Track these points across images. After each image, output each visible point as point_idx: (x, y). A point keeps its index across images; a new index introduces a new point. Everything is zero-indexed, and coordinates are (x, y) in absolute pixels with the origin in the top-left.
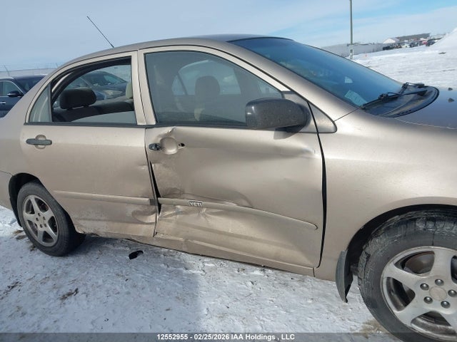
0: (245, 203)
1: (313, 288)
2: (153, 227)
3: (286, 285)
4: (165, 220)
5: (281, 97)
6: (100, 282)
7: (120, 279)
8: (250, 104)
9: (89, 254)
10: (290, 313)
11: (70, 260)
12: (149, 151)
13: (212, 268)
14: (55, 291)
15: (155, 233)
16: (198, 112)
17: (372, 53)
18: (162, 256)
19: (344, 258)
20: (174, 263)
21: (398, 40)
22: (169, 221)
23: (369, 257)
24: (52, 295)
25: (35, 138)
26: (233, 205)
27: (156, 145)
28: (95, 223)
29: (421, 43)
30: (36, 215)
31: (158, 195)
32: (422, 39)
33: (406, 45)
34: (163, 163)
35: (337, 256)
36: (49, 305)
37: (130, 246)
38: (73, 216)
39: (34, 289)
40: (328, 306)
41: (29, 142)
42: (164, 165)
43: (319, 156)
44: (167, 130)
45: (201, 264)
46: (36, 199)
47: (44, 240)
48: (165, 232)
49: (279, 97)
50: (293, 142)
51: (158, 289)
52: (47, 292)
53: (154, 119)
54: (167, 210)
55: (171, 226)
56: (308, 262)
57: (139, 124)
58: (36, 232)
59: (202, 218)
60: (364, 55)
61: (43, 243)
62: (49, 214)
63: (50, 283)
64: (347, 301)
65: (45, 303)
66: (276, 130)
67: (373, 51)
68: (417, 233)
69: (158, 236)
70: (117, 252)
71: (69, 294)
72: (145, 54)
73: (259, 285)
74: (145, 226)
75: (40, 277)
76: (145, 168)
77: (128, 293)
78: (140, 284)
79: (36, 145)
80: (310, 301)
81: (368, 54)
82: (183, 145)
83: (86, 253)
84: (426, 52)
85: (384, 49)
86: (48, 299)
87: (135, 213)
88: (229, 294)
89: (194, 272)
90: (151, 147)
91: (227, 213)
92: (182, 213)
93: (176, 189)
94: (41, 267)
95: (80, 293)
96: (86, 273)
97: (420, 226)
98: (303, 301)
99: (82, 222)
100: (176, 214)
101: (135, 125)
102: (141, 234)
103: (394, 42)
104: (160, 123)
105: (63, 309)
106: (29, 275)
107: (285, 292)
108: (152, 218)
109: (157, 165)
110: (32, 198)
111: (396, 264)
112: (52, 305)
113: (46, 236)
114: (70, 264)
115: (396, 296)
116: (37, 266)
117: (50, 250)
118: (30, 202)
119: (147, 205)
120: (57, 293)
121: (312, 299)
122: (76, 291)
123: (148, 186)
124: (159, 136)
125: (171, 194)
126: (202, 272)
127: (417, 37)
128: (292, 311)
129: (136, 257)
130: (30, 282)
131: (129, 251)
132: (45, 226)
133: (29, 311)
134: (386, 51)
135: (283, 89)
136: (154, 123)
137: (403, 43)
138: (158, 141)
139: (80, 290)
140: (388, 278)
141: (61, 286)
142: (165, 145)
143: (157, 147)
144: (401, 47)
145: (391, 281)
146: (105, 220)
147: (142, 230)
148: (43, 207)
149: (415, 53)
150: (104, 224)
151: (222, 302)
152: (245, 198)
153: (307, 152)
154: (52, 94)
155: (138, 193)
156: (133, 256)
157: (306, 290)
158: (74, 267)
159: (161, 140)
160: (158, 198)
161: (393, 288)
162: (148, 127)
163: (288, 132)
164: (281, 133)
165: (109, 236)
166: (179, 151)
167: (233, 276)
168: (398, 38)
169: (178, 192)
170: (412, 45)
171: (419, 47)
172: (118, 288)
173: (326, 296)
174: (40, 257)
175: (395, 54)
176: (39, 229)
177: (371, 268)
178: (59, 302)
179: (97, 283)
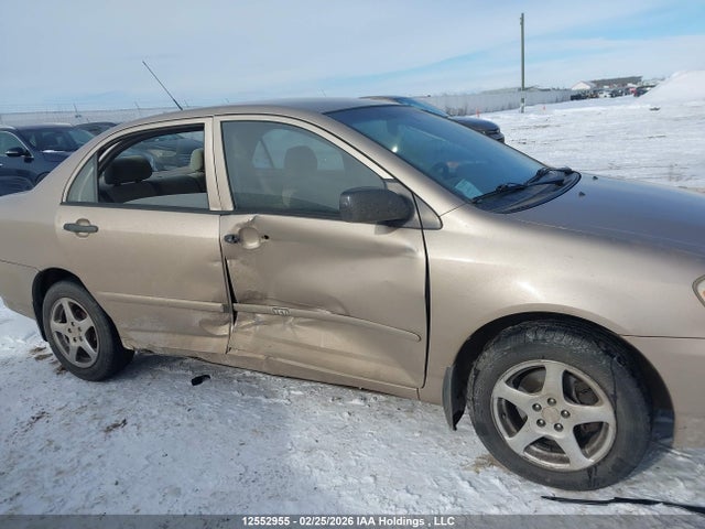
0: (340, 310)
1: (424, 420)
2: (226, 340)
3: (390, 416)
4: (242, 333)
5: (383, 187)
6: (155, 412)
7: (180, 409)
8: (345, 193)
9: (138, 379)
10: (392, 447)
11: (112, 385)
12: (224, 244)
13: (299, 397)
14: (96, 422)
15: (229, 349)
16: (287, 195)
17: (554, 105)
18: (235, 381)
19: (450, 375)
20: (251, 390)
21: (594, 85)
22: (248, 333)
23: (477, 373)
24: (92, 427)
25: (74, 222)
26: (326, 313)
27: (233, 237)
28: (150, 335)
29: (627, 92)
30: (68, 325)
31: (234, 301)
32: (630, 85)
33: (605, 93)
34: (241, 259)
35: (443, 374)
36: (91, 438)
37: (192, 369)
38: (120, 327)
39: (67, 420)
40: (439, 440)
41: (67, 227)
42: (243, 262)
43: (421, 255)
44: (248, 218)
45: (286, 392)
46: (70, 303)
47: (78, 359)
48: (241, 347)
49: (380, 185)
50: (395, 238)
51: (230, 421)
52: (85, 423)
53: (231, 204)
54: (244, 319)
55: (249, 340)
56: (412, 382)
57: (212, 209)
58: (67, 349)
59: (289, 329)
60: (541, 106)
61: (77, 363)
62: (87, 323)
63: (88, 413)
64: (455, 429)
65: (84, 436)
66: (379, 223)
67: (557, 101)
68: (527, 344)
69: (231, 352)
70: (174, 377)
71: (116, 426)
72: (221, 122)
73: (358, 416)
74: (215, 340)
75: (74, 406)
76: (219, 265)
77: (192, 425)
78: (206, 415)
79: (77, 232)
80: (417, 435)
81: (546, 105)
82: (267, 237)
83: (133, 377)
84: (631, 107)
85: (573, 98)
86: (89, 431)
87: (203, 323)
88: (319, 426)
89: (277, 401)
90: (226, 238)
91: (320, 322)
92: (264, 323)
93: (256, 292)
94: (73, 394)
95: (129, 424)
96: (135, 401)
97: (530, 337)
98: (410, 434)
99: (132, 334)
100: (256, 324)
101: (206, 211)
102: (210, 350)
103: (588, 87)
104: (239, 209)
105: (108, 443)
106: (58, 404)
107: (390, 424)
108: (224, 330)
109: (234, 262)
110: (65, 303)
111: (507, 382)
112: (94, 439)
113: (81, 354)
114: (113, 391)
115: (508, 420)
116: (69, 392)
117: (86, 372)
118: (61, 306)
119: (220, 313)
120: (99, 424)
121: (420, 432)
122: (124, 422)
123: (221, 289)
124: (237, 225)
125: (250, 298)
126: (286, 401)
127: (623, 82)
128: (394, 445)
129: (200, 382)
130: (61, 412)
131: (191, 375)
132: (81, 340)
133: (63, 445)
134: (575, 101)
135: (386, 176)
136: (231, 209)
137: (601, 91)
138: (236, 232)
139: (129, 422)
140: (500, 399)
141: (104, 417)
142: (245, 238)
143: (234, 239)
144: (597, 97)
145: (503, 403)
146: (163, 332)
147: (212, 345)
148: (79, 314)
149: (616, 108)
150: (162, 336)
151: (310, 436)
152: (340, 304)
153: (411, 250)
154: (99, 164)
155: (208, 296)
156: (197, 381)
157: (414, 421)
158: (118, 394)
159: (240, 231)
160: (233, 303)
161: (505, 411)
162: (223, 213)
163: (390, 226)
164: (382, 227)
165: (168, 353)
166: (262, 245)
167: (325, 405)
168: (594, 82)
169: (259, 297)
170: (614, 94)
171: (624, 97)
172: (177, 419)
173: (437, 429)
174: (71, 382)
175: (588, 107)
176: (72, 344)
177: (480, 386)
178: (103, 434)
179: (151, 413)
